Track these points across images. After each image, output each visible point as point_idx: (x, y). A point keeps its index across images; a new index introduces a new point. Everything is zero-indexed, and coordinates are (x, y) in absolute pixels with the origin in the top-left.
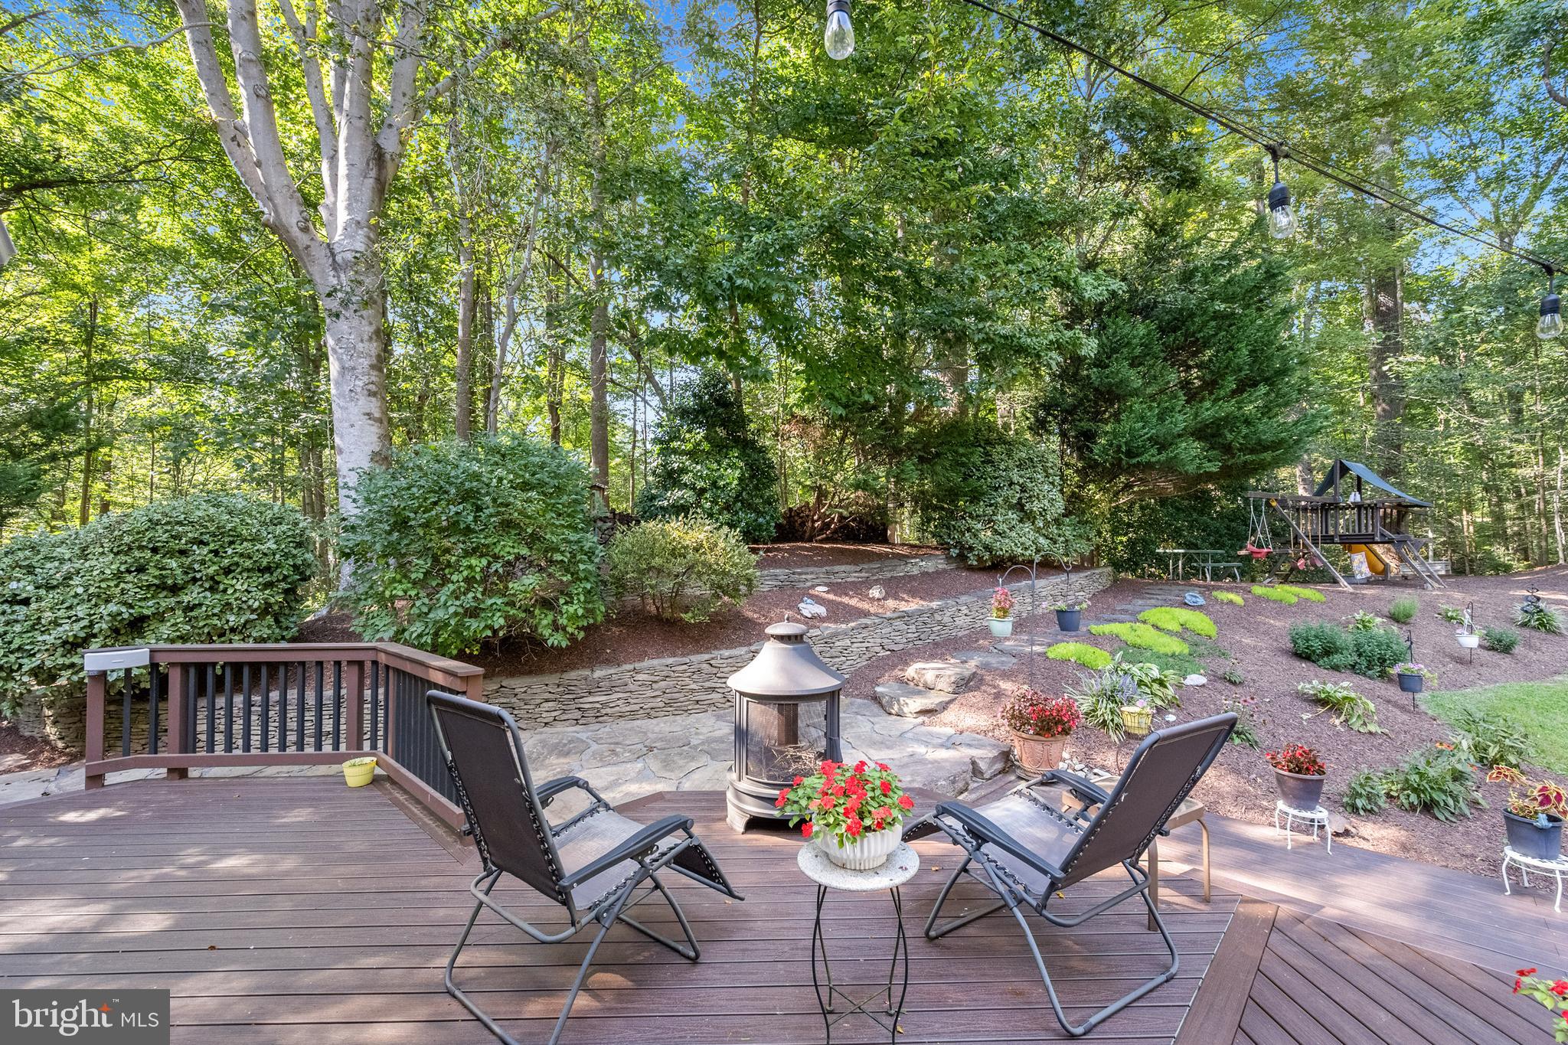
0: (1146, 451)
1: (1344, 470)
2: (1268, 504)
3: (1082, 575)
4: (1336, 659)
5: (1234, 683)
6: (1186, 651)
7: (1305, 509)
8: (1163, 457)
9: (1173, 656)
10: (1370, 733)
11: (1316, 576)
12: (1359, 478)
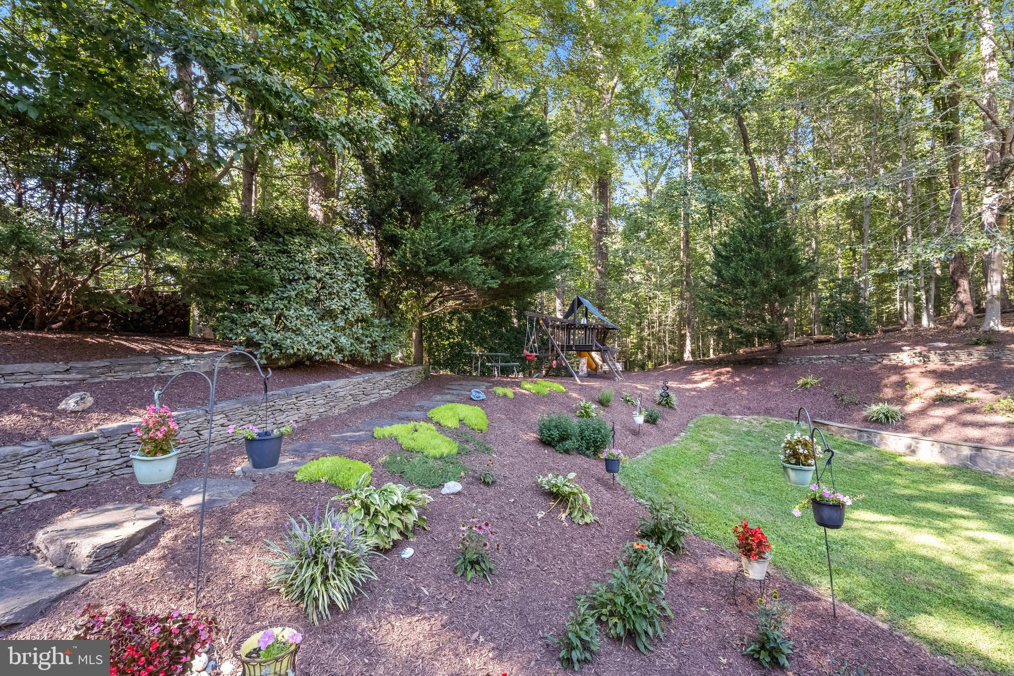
0: (441, 260)
1: (580, 303)
2: (538, 321)
3: (388, 374)
4: (568, 444)
5: (487, 484)
6: (455, 451)
7: (558, 327)
8: (455, 269)
9: (441, 458)
10: (586, 524)
11: (561, 373)
12: (587, 309)
